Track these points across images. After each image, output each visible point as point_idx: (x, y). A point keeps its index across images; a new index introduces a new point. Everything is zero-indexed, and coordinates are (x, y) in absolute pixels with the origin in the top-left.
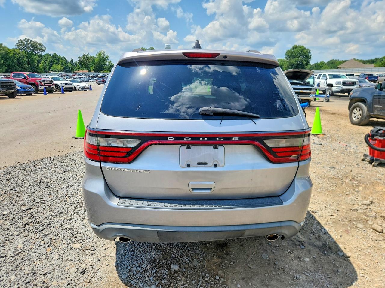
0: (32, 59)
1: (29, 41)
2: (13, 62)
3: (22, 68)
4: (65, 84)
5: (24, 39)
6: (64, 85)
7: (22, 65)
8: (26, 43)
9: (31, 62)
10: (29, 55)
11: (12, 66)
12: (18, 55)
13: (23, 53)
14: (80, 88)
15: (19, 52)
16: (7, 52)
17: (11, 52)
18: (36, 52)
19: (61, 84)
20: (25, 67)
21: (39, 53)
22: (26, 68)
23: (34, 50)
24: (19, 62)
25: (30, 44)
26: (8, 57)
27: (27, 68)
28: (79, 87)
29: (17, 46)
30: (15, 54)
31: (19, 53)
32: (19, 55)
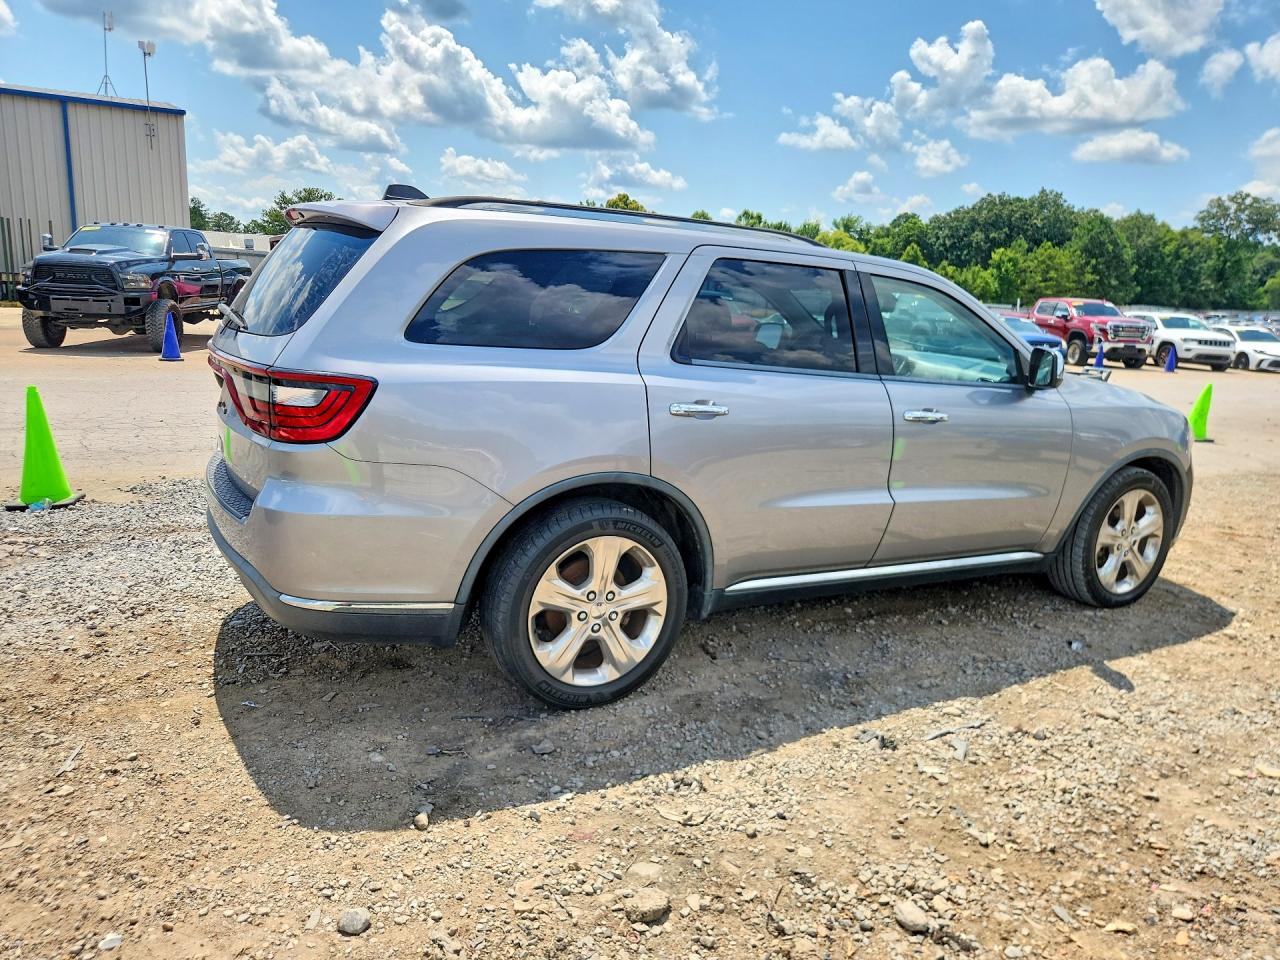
0: (1238, 262)
1: (1248, 201)
2: (1170, 272)
3: (1192, 291)
4: (1200, 342)
5: (1233, 194)
6: (1194, 346)
7: (1196, 281)
8: (1234, 207)
9: (1228, 272)
10: (1232, 246)
11: (1160, 284)
12: (1191, 248)
13: (1213, 242)
14: (1261, 361)
15: (1197, 240)
16: (1160, 239)
17: (1171, 240)
18: (1261, 237)
19: (1185, 340)
20: (1203, 288)
21: (1270, 239)
22: (1206, 290)
23: (1253, 230)
24: (1189, 271)
25: (1247, 212)
26: (1156, 255)
27: (1210, 290)
28: (1262, 357)
29: (1202, 219)
30: (1184, 246)
31: (1198, 244)
32: (1197, 249)
